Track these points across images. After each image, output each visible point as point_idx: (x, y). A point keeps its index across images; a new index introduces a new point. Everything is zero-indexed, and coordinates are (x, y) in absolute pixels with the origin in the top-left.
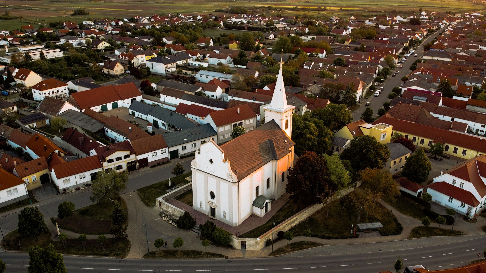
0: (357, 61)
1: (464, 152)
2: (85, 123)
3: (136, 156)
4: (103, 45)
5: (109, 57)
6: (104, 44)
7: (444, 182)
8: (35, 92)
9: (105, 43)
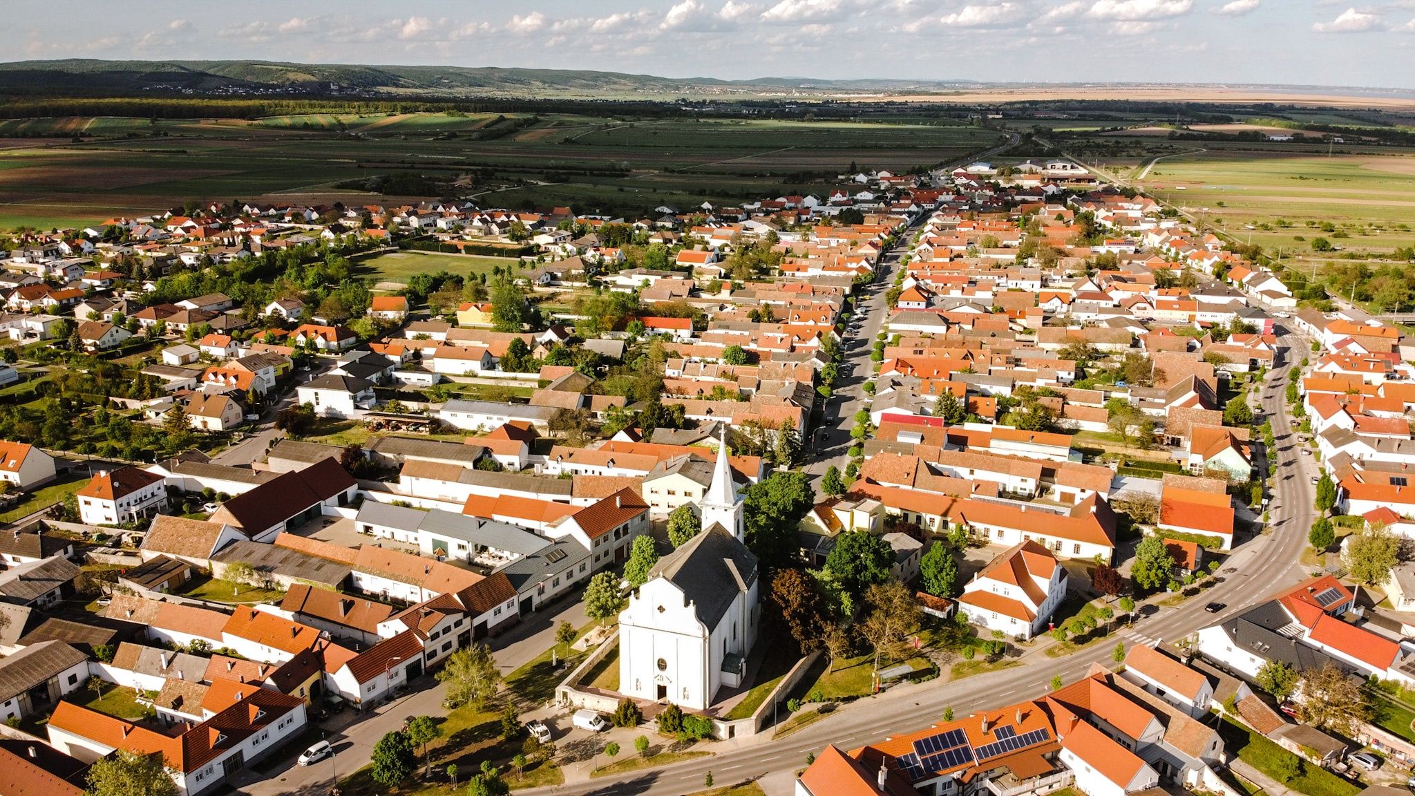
0: (767, 350)
1: (1001, 533)
2: (298, 566)
3: (472, 619)
4: (112, 335)
5: (163, 376)
6: (114, 333)
7: (981, 591)
8: (86, 503)
9: (117, 331)
